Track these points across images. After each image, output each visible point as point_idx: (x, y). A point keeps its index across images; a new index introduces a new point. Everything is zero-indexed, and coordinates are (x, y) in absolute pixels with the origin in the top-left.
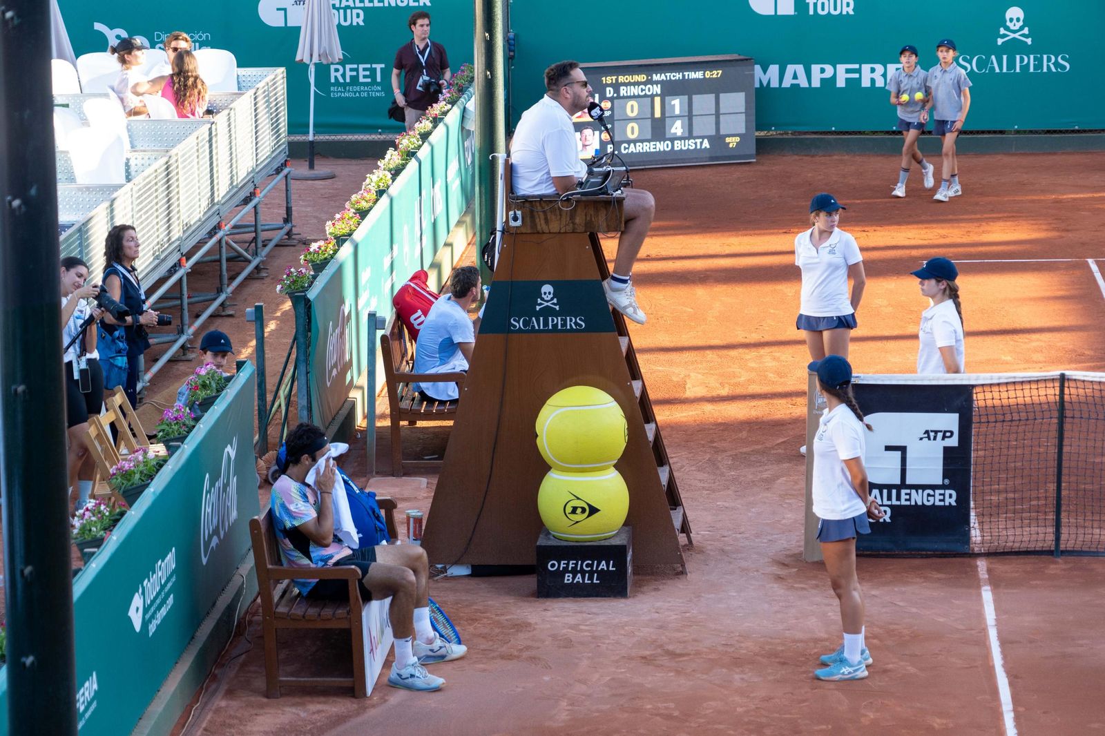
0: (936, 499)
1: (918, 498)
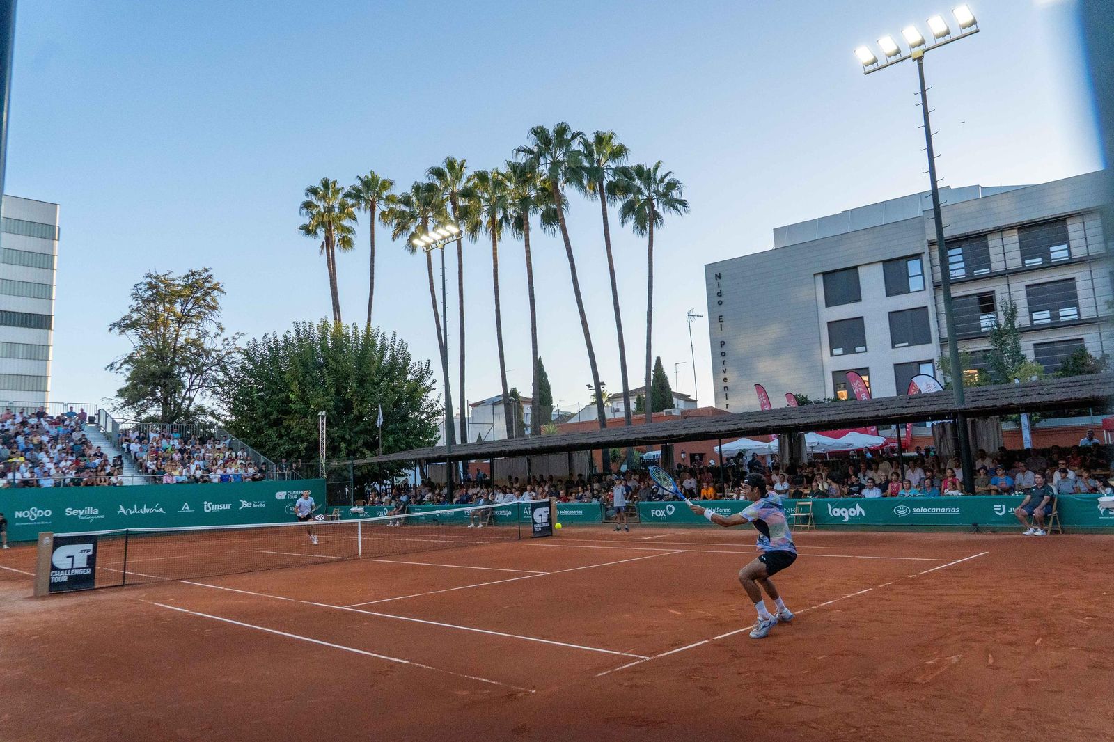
0: (83, 572)
1: (77, 572)
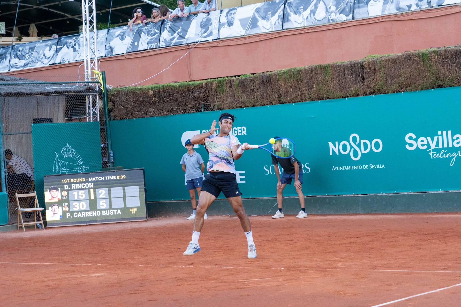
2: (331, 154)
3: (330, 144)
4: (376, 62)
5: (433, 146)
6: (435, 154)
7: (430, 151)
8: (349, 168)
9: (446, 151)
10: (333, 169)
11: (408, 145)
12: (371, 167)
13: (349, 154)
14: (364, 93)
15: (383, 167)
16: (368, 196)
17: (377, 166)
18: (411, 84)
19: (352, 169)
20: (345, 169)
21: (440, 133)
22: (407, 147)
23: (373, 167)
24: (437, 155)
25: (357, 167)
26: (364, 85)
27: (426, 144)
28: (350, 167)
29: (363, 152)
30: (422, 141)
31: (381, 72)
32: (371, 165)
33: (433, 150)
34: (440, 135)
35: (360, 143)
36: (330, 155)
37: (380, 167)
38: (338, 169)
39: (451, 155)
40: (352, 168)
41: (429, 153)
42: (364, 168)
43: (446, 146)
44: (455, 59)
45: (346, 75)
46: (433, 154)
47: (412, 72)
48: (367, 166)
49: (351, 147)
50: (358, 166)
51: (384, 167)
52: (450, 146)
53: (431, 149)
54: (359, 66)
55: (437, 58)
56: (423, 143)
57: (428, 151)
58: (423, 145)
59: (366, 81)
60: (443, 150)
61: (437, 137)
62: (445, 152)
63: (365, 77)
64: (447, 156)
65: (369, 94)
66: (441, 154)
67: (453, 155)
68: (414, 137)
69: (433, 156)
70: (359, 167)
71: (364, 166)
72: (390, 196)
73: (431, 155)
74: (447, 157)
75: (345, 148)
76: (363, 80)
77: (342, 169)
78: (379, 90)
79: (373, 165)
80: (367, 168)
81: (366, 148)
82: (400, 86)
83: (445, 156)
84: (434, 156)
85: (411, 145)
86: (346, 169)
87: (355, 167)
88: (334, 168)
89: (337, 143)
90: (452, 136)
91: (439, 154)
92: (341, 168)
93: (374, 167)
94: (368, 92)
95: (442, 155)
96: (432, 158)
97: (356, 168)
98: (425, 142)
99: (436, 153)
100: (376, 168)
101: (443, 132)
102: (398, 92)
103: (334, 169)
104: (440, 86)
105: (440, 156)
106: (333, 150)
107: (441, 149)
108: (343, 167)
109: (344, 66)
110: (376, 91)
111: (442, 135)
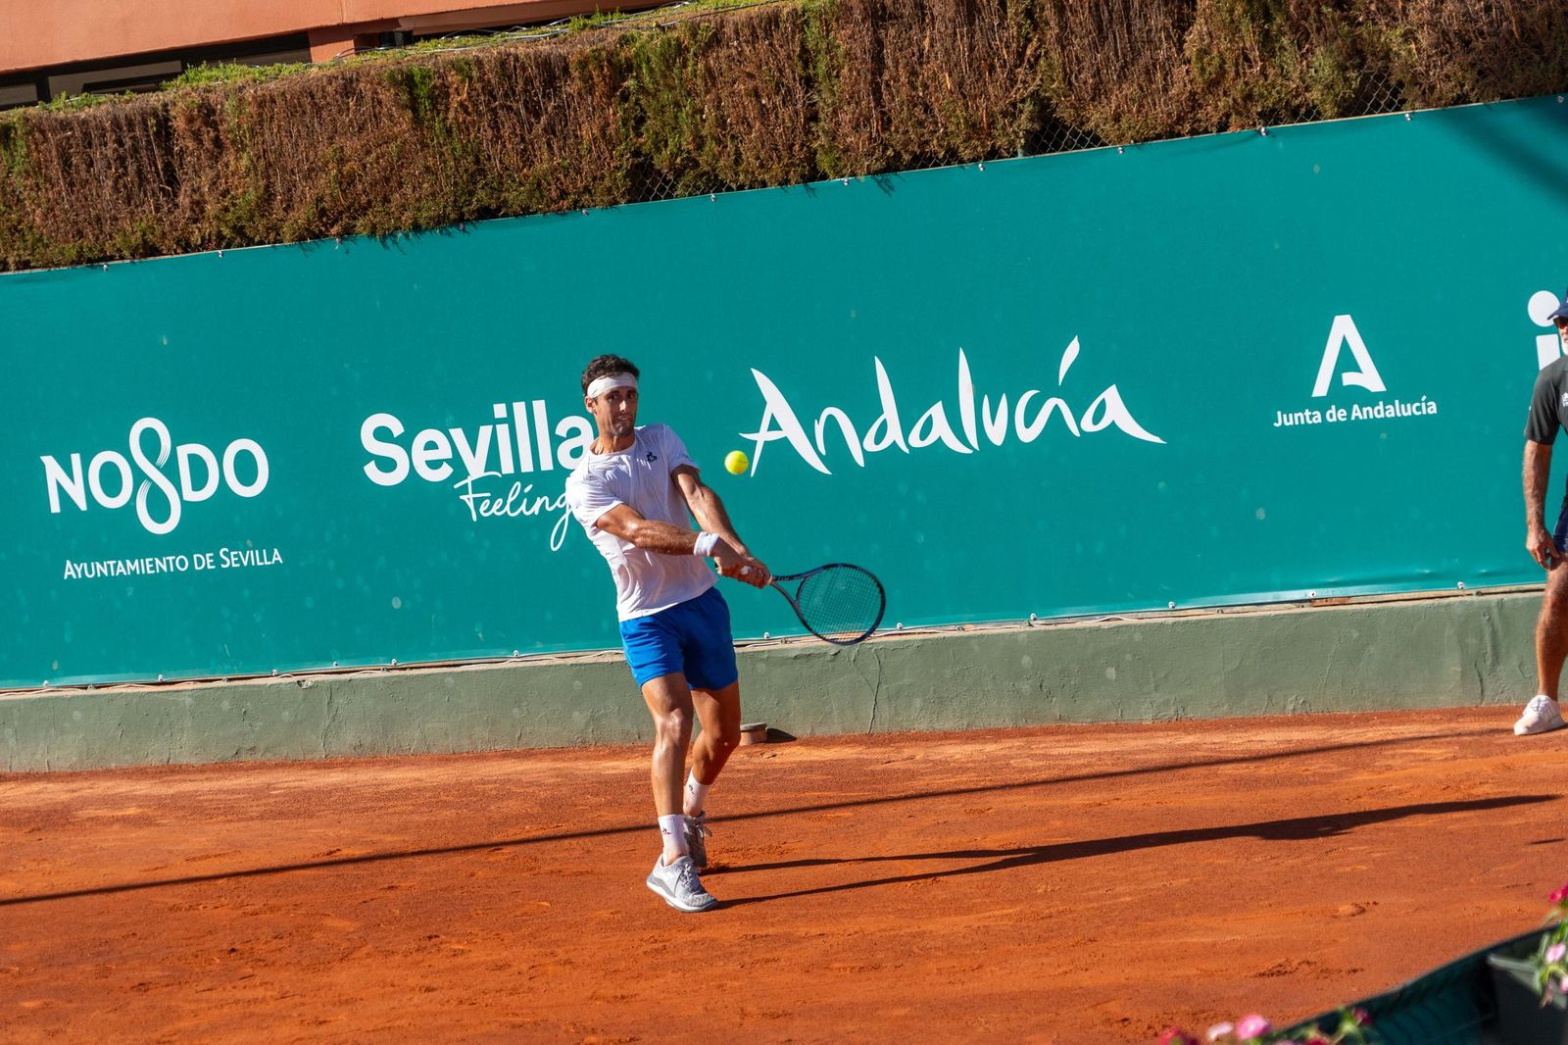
2: (55, 508)
3: (50, 462)
4: (219, 107)
5: (476, 467)
6: (488, 501)
7: (464, 490)
8: (133, 566)
9: (530, 486)
10: (67, 573)
11: (373, 462)
12: (225, 563)
13: (131, 506)
14: (178, 244)
15: (274, 559)
16: (218, 688)
17: (253, 558)
18: (369, 202)
19: (149, 572)
20: (118, 571)
21: (500, 410)
22: (371, 470)
23: (236, 562)
24: (495, 507)
25: (168, 561)
26: (176, 206)
27: (448, 461)
28: (137, 561)
29: (191, 496)
30: (431, 446)
31: (244, 150)
32: (227, 554)
33: (479, 485)
34: (502, 421)
35: (174, 455)
36: (53, 511)
37: (262, 560)
38: (90, 572)
39: (550, 506)
40: (148, 566)
41: (461, 497)
42: (197, 568)
43: (527, 466)
44: (543, 97)
45: (99, 166)
46: (478, 502)
47: (368, 152)
48: (208, 555)
49: (139, 476)
50: (171, 558)
51: (279, 558)
52: (547, 465)
53: (469, 481)
54: (152, 121)
55: (468, 93)
56: (433, 455)
57: (456, 486)
58: (434, 465)
59: (185, 188)
60: (518, 484)
61: (491, 426)
62: (527, 490)
63: (179, 173)
64: (536, 509)
65: (200, 246)
66: (510, 499)
67: (557, 503)
68: (397, 428)
69: (477, 508)
70: (174, 561)
71: (199, 559)
72: (310, 684)
73: (471, 505)
74: (537, 513)
75: (111, 479)
76: (169, 183)
77: (105, 572)
78: (239, 231)
79: (232, 553)
80: (211, 564)
81: (199, 482)
82: (323, 212)
83: (527, 510)
84: (483, 508)
85: (387, 465)
86: (123, 570)
87: (157, 560)
88: (71, 570)
89: (76, 459)
90: (552, 426)
91: (500, 500)
92: (101, 569)
93: (239, 561)
94: (196, 238)
95: (515, 506)
96: (475, 518)
97: (165, 568)
98: (444, 452)
99: (489, 495)
100: (245, 563)
101: (515, 405)
102: (317, 236)
103: (72, 573)
104: (486, 213)
105: (507, 508)
106: (60, 488)
107: (508, 480)
108: (108, 566)
109: (85, 122)
110: (226, 232)
111: (510, 420)
